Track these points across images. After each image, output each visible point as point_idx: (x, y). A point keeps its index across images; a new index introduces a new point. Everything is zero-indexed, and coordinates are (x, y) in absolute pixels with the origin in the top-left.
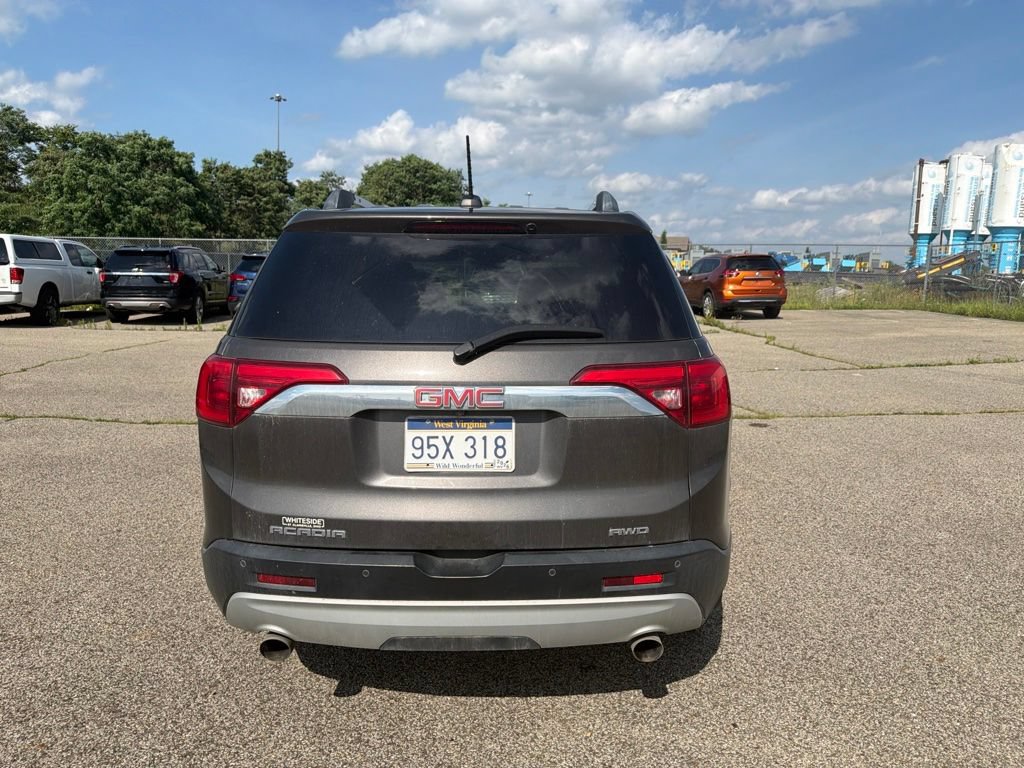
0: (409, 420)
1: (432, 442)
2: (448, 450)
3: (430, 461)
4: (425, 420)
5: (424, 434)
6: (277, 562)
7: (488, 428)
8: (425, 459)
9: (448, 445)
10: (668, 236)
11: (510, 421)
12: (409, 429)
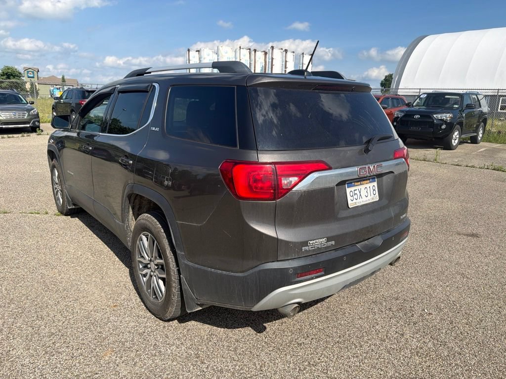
0: (347, 184)
1: (356, 192)
2: (360, 195)
3: (356, 201)
4: (352, 183)
5: (352, 189)
6: (310, 265)
7: (370, 182)
8: (355, 201)
9: (360, 192)
10: (65, 78)
11: (375, 178)
12: (348, 187)
